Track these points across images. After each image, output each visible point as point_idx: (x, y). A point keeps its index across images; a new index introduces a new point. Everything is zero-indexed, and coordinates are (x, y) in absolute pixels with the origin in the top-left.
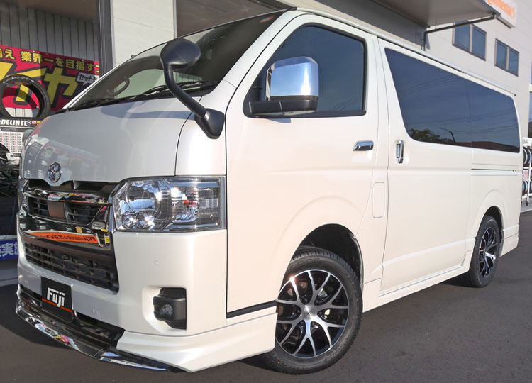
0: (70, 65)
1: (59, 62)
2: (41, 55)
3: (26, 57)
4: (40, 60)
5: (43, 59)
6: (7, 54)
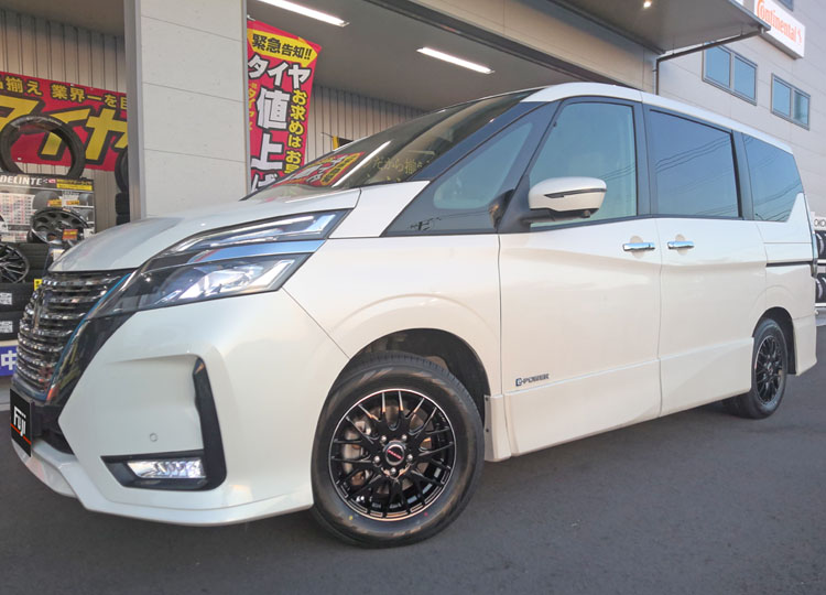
1: (110, 100)
2: (82, 91)
3: (59, 93)
4: (81, 97)
5: (85, 95)
6: (30, 88)
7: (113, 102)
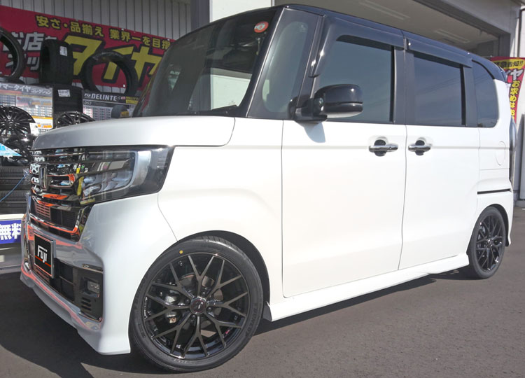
0: (156, 44)
1: (146, 40)
2: (129, 34)
3: (115, 35)
4: (128, 38)
5: (131, 37)
6: (97, 31)
7: (148, 41)
